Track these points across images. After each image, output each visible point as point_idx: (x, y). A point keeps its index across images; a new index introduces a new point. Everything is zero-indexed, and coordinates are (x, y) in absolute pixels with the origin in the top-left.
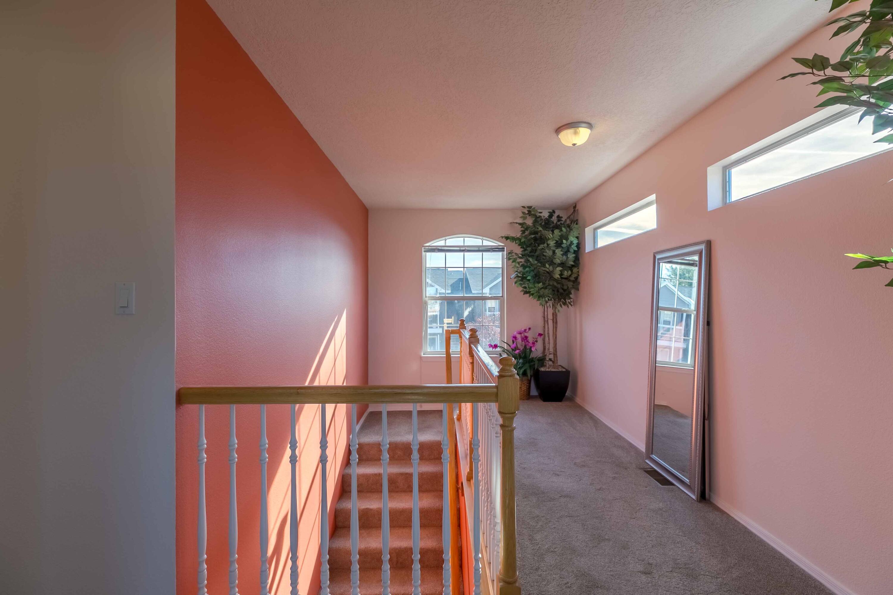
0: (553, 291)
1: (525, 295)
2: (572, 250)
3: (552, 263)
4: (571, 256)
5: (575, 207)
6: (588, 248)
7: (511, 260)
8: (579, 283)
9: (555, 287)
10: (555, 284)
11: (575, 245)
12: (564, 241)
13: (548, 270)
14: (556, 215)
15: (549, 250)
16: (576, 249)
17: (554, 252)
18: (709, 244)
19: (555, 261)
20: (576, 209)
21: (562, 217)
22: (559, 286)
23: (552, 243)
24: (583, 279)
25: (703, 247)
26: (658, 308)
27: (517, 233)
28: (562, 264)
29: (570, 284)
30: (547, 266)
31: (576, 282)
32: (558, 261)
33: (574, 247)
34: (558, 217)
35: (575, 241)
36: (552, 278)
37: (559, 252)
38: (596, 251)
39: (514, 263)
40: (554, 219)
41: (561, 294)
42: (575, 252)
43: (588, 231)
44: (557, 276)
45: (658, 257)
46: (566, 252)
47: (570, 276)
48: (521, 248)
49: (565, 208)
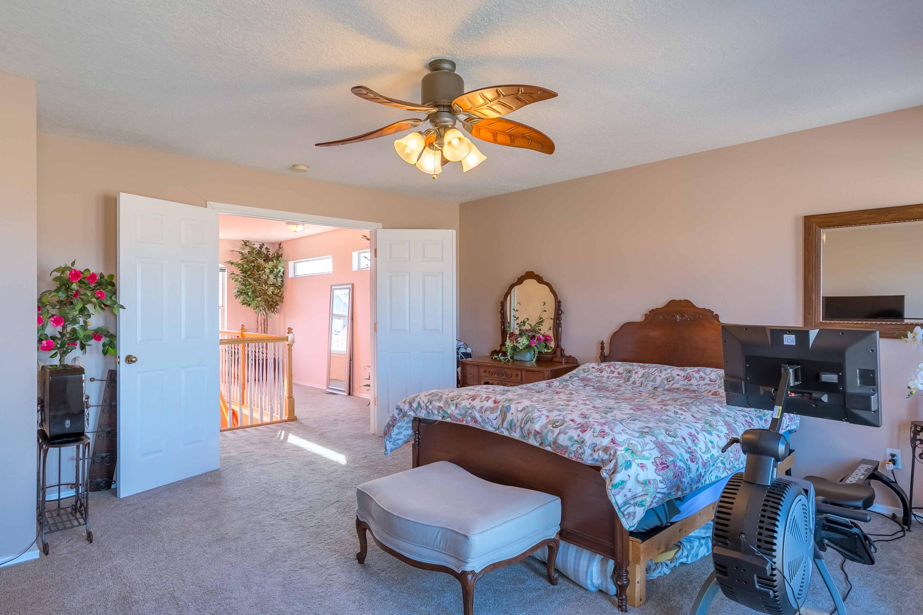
0: (265, 302)
1: (244, 306)
2: (279, 275)
3: (266, 283)
4: (279, 280)
5: (280, 244)
6: (291, 275)
7: (234, 280)
8: (283, 298)
9: (268, 300)
10: (268, 298)
11: (282, 272)
12: (275, 270)
13: (264, 289)
14: (265, 247)
15: (265, 275)
16: (282, 275)
17: (268, 277)
18: (353, 285)
19: (268, 282)
20: (281, 246)
21: (269, 249)
22: (270, 299)
23: (267, 271)
24: (285, 295)
25: (350, 286)
26: (332, 316)
27: (238, 259)
28: (273, 285)
29: (278, 299)
30: (264, 286)
31: (282, 297)
32: (270, 282)
33: (281, 274)
34: (266, 248)
35: (282, 270)
36: (265, 294)
37: (272, 277)
38: (295, 278)
39: (236, 282)
40: (264, 250)
41: (271, 305)
42: (282, 277)
43: (291, 264)
44: (270, 293)
45: (332, 288)
46: (276, 276)
47: (279, 293)
48: (240, 270)
49: (273, 244)
